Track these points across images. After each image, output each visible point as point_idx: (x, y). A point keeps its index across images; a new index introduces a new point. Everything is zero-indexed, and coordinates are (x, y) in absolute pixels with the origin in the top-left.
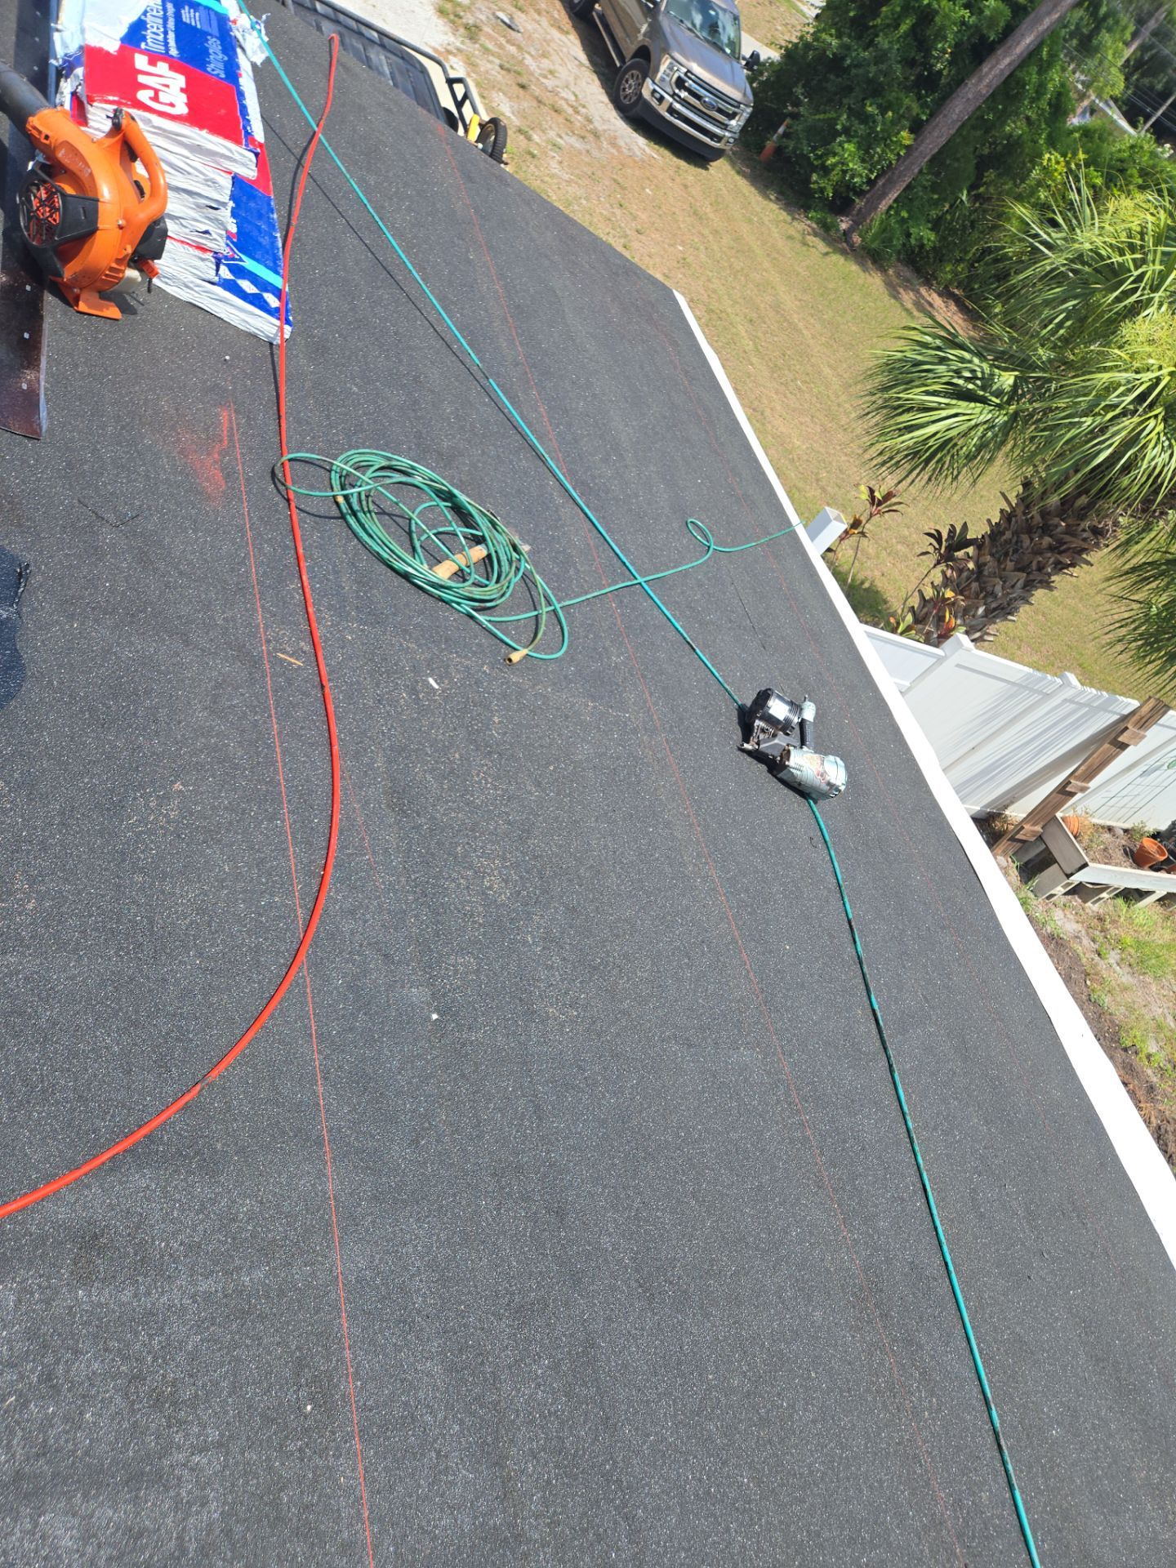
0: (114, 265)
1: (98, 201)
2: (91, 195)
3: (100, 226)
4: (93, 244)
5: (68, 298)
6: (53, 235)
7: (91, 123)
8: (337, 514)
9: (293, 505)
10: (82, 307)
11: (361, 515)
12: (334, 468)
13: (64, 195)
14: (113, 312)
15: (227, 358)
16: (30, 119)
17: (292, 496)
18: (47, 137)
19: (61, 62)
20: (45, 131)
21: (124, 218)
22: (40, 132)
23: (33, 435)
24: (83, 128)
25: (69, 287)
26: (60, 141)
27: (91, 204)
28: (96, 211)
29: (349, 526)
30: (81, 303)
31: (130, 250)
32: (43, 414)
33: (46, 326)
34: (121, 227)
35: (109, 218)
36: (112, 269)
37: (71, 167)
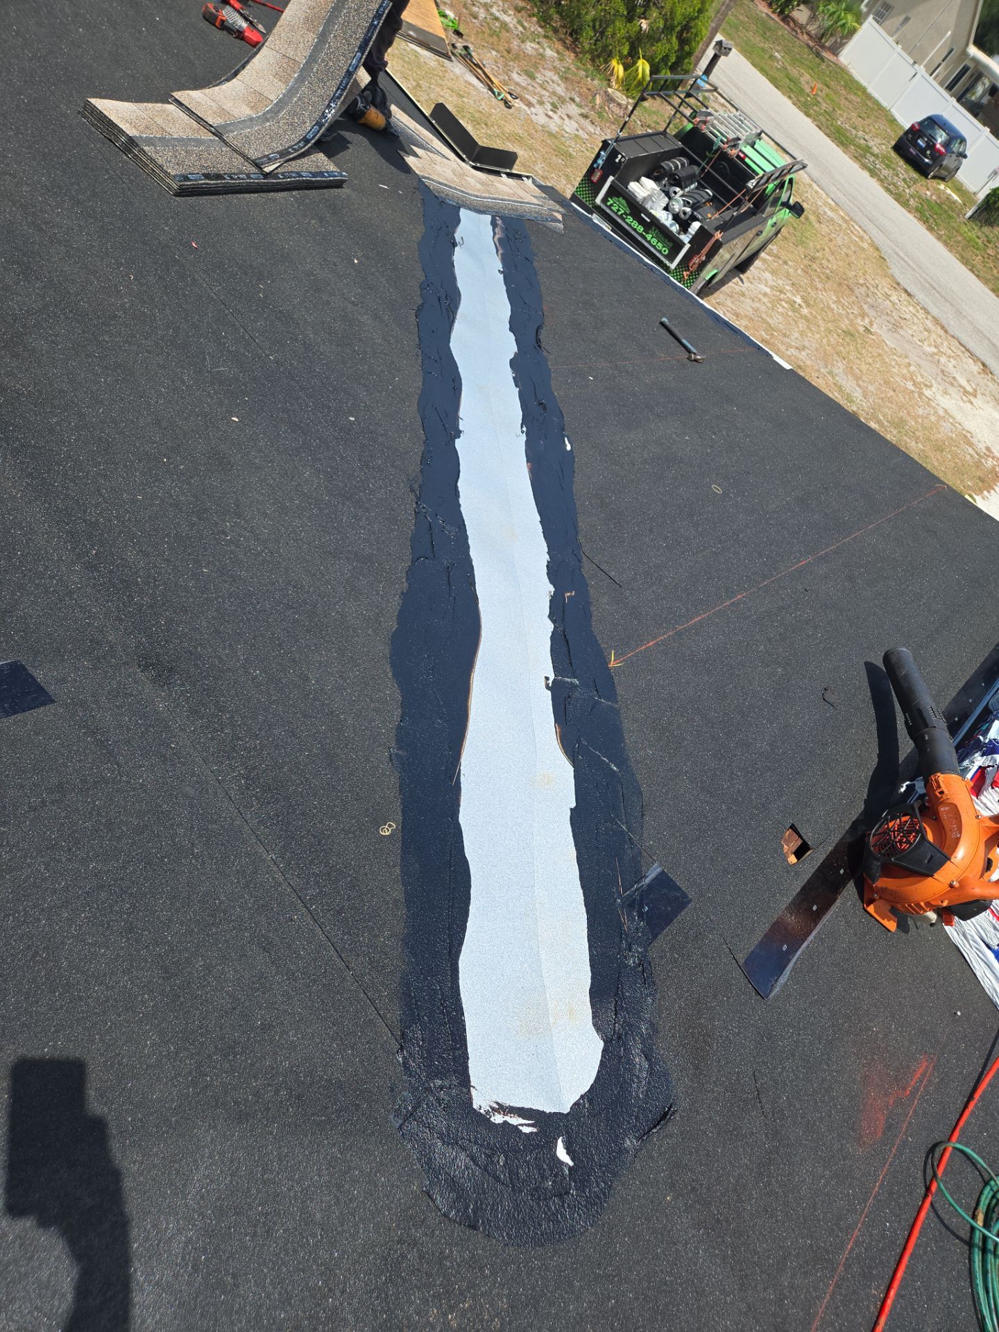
0: (922, 904)
1: (949, 859)
2: (945, 851)
3: (936, 876)
4: (919, 882)
5: (866, 896)
6: (892, 856)
7: (982, 798)
8: (966, 1237)
9: (929, 1199)
10: (871, 909)
11: (990, 1257)
12: (992, 1183)
13: (924, 838)
14: (892, 925)
15: (959, 1013)
16: (939, 774)
17: (934, 1189)
18: (942, 793)
19: (987, 741)
20: (943, 788)
21: (960, 882)
22: (939, 787)
23: (761, 994)
24: (974, 798)
25: (873, 890)
26: (949, 801)
27: (940, 857)
28: (941, 864)
29: (971, 1260)
30: (872, 906)
31: (945, 904)
32: (783, 979)
33: (834, 908)
34: (951, 886)
35: (946, 875)
36: (918, 905)
37: (945, 824)
